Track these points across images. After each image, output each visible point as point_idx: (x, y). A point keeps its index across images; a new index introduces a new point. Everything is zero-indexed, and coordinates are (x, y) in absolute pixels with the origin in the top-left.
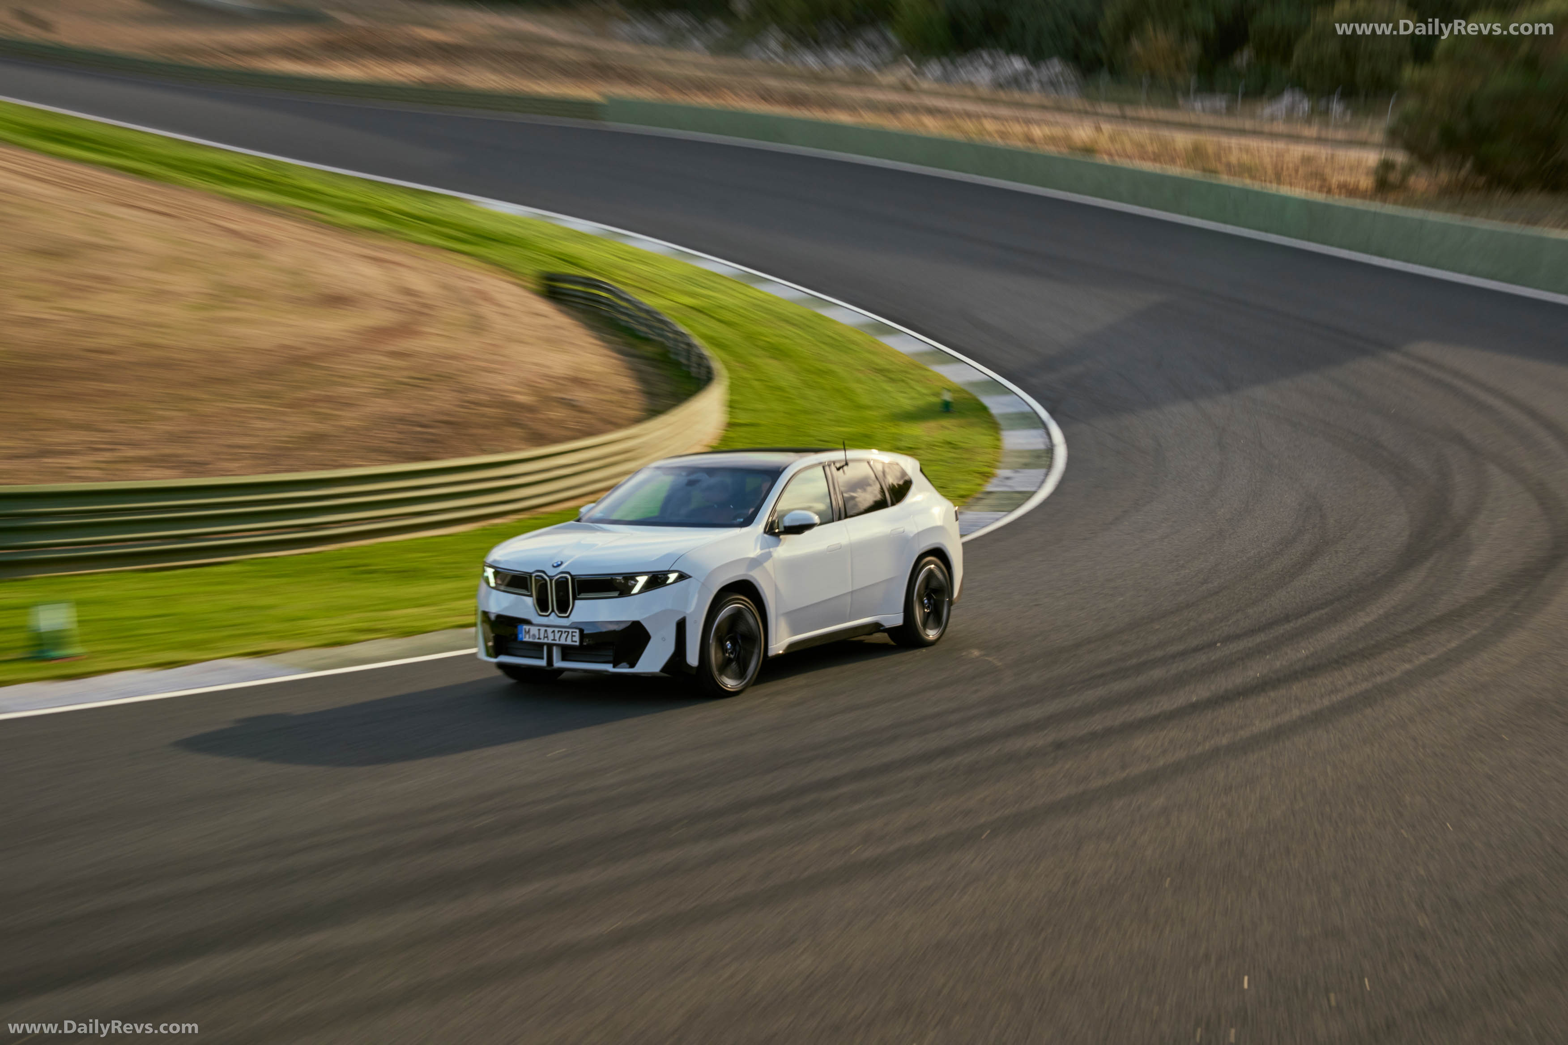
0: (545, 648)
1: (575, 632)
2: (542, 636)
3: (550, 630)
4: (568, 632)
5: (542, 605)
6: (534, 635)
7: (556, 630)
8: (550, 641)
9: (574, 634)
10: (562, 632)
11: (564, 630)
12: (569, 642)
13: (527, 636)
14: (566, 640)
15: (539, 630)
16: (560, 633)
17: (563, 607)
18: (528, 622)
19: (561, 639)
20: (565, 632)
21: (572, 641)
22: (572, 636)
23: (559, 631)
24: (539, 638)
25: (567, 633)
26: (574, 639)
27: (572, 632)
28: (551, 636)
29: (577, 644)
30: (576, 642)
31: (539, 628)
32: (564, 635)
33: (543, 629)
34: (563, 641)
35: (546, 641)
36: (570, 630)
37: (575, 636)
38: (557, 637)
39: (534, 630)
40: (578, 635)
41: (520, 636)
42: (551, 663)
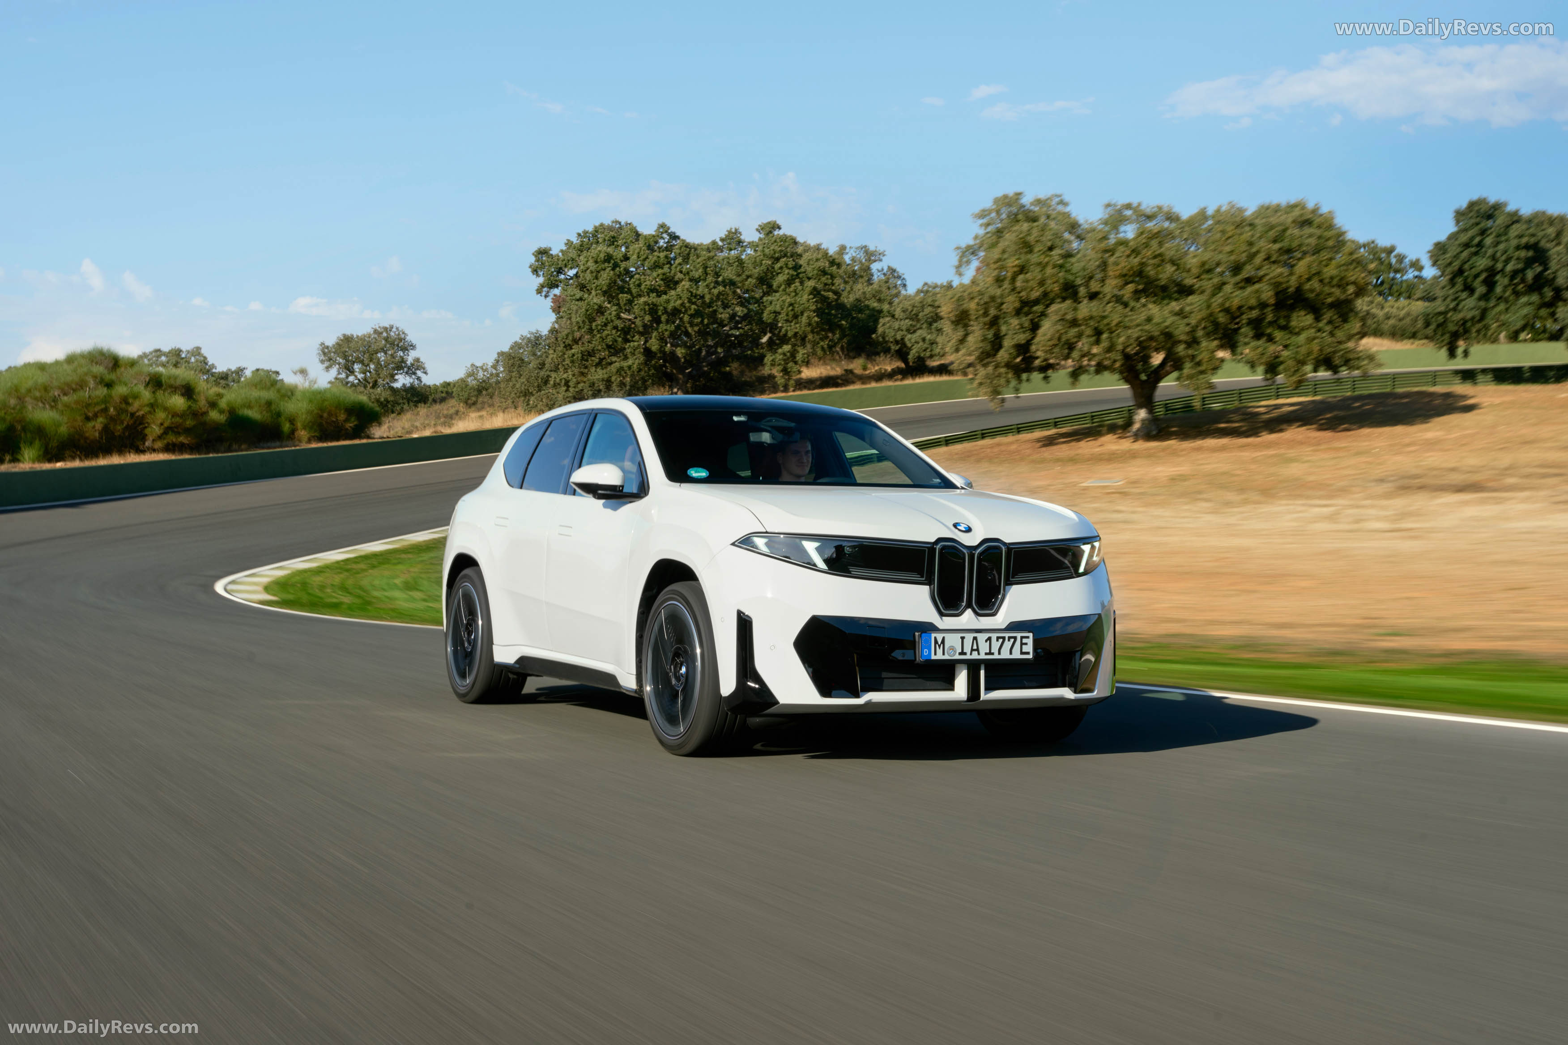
0: (964, 671)
1: (1028, 637)
2: (967, 649)
3: (982, 637)
4: (1015, 638)
6: (952, 648)
7: (994, 636)
8: (983, 656)
9: (1024, 641)
10: (1004, 638)
11: (1007, 635)
12: (1016, 655)
14: (1011, 653)
15: (963, 638)
16: (1001, 640)
18: (934, 627)
19: (1002, 651)
20: (1010, 638)
21: (1022, 653)
22: (1022, 644)
23: (998, 638)
24: (963, 653)
25: (1012, 640)
26: (1025, 649)
27: (1022, 638)
28: (984, 648)
29: (1030, 656)
30: (1028, 653)
31: (963, 635)
32: (1008, 644)
33: (969, 637)
34: (1005, 655)
35: (975, 656)
36: (1019, 635)
37: (1026, 644)
38: (995, 649)
39: (953, 640)
40: (1030, 641)
41: (926, 652)
42: (973, 693)
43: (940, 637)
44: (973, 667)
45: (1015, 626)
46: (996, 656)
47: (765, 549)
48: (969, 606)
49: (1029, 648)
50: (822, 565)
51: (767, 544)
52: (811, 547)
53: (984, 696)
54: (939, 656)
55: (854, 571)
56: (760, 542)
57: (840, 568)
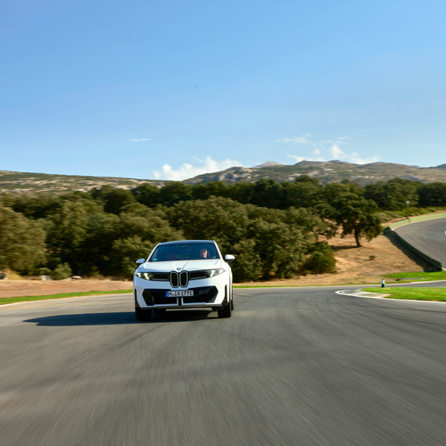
0: (177, 299)
2: (177, 294)
3: (181, 292)
5: (175, 284)
6: (173, 295)
7: (184, 291)
8: (181, 296)
12: (189, 295)
17: (184, 283)
28: (181, 294)
32: (187, 293)
33: (177, 292)
34: (186, 295)
35: (179, 296)
36: (190, 291)
38: (184, 294)
39: (173, 293)
41: (167, 295)
42: (180, 304)
44: (180, 298)
45: (190, 289)
46: (184, 296)
47: (140, 276)
48: (179, 285)
49: (192, 293)
50: (148, 279)
52: (146, 275)
53: (183, 304)
54: (170, 296)
55: (153, 279)
56: (139, 274)
57: (151, 279)
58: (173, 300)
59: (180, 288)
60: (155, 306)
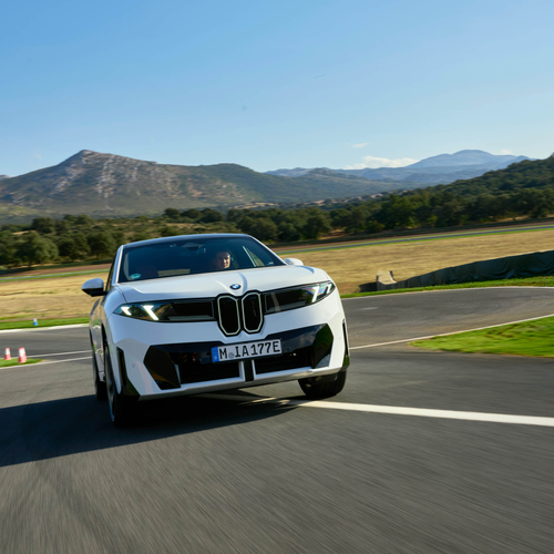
0: (242, 365)
1: (277, 342)
2: (241, 353)
3: (249, 346)
4: (270, 344)
5: (230, 327)
6: (231, 354)
7: (256, 344)
8: (250, 356)
9: (276, 344)
10: (262, 344)
11: (265, 342)
12: (271, 352)
13: (224, 357)
14: (268, 352)
15: (237, 347)
16: (261, 346)
17: (254, 323)
18: (220, 344)
19: (262, 351)
20: (266, 344)
21: (275, 351)
22: (274, 346)
23: (259, 345)
24: (238, 355)
25: (268, 345)
26: (276, 348)
27: (274, 343)
28: (251, 351)
29: (280, 353)
30: (279, 351)
32: (265, 348)
33: (240, 347)
34: (264, 353)
35: (246, 356)
36: (271, 342)
37: (277, 346)
38: (258, 351)
39: (231, 350)
40: (279, 344)
41: (215, 358)
42: (249, 377)
43: (222, 348)
44: (247, 362)
45: (270, 337)
46: (259, 355)
47: (129, 314)
48: (242, 329)
49: (279, 347)
50: (155, 317)
51: (129, 310)
52: (148, 309)
53: (257, 377)
54: (224, 359)
55: (172, 319)
56: (126, 310)
57: (164, 318)
58: (230, 369)
59: (244, 336)
60: (185, 387)
